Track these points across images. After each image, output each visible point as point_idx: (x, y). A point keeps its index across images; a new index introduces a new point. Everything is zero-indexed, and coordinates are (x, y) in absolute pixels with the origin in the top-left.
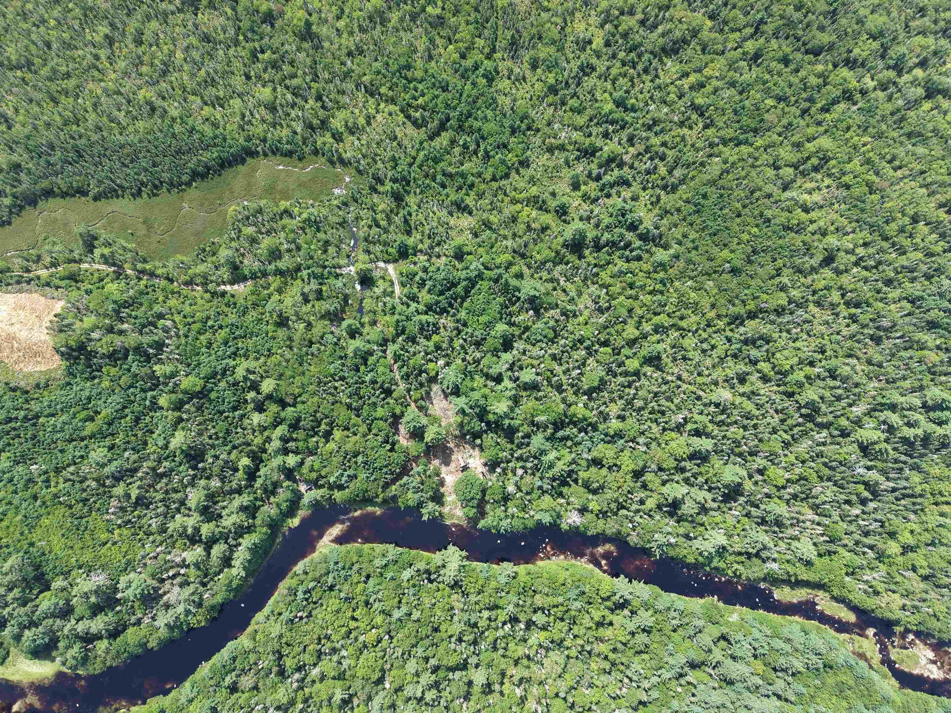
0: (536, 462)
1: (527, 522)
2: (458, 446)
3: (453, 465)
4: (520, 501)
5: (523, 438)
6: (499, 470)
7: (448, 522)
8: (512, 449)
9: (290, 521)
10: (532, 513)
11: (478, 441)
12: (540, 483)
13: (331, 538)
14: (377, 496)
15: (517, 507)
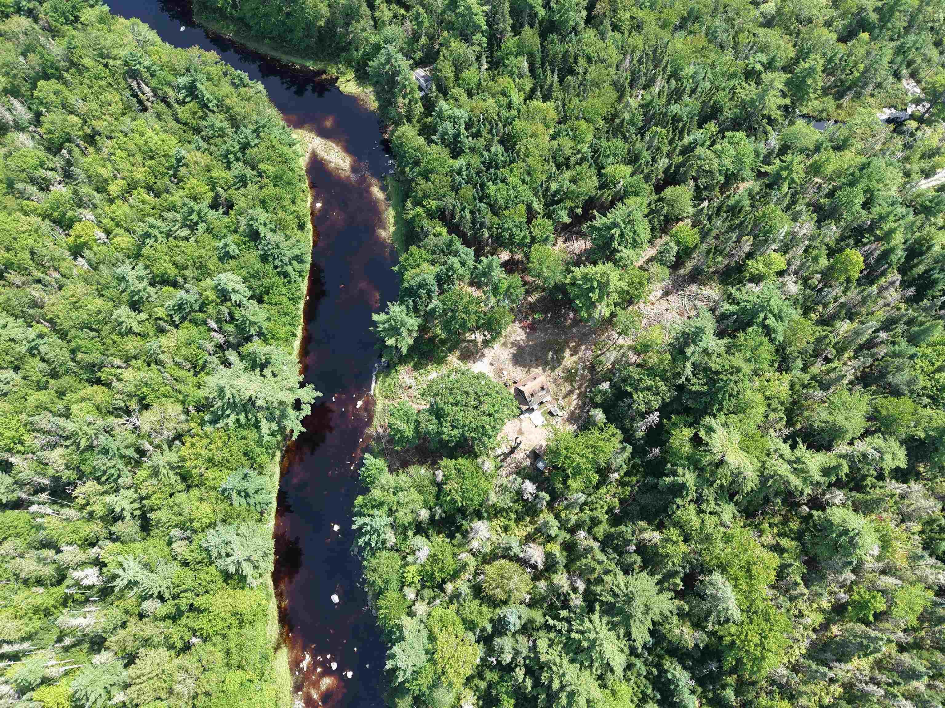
0: (577, 601)
1: (392, 595)
2: (570, 376)
3: (518, 373)
4: (450, 563)
5: (642, 549)
6: (529, 487)
7: (376, 388)
8: (595, 522)
9: (351, 75)
10: (421, 608)
11: (599, 415)
12: (514, 623)
13: (322, 153)
14: (417, 203)
15: (433, 558)
